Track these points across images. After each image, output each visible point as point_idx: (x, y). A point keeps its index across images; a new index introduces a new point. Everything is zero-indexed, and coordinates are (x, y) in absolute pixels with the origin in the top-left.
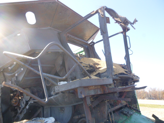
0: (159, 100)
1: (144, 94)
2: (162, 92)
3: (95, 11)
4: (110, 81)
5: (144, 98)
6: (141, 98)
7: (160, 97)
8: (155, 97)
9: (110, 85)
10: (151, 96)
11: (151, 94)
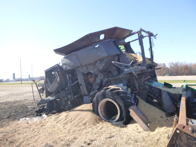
0: (181, 75)
1: (164, 70)
2: (184, 67)
3: (136, 32)
4: (145, 68)
5: (164, 75)
6: (161, 75)
7: (182, 73)
8: (176, 73)
9: (145, 69)
10: (172, 72)
11: (172, 69)
